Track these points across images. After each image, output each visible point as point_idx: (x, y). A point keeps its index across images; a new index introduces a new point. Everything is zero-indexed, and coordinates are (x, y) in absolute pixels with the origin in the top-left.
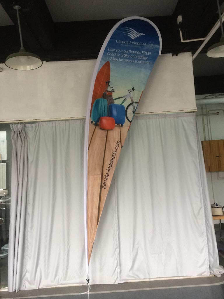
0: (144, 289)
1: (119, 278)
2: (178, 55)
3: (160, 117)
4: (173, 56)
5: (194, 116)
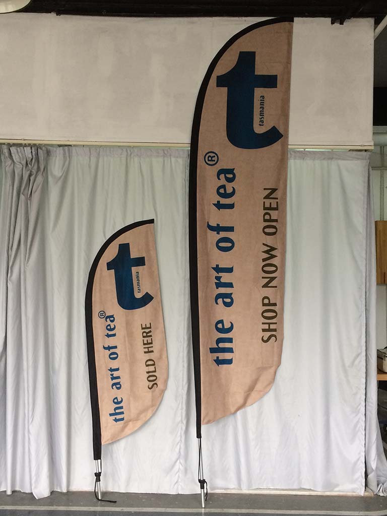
2: (344, 23)
3: (292, 156)
4: (332, 23)
5: (366, 160)
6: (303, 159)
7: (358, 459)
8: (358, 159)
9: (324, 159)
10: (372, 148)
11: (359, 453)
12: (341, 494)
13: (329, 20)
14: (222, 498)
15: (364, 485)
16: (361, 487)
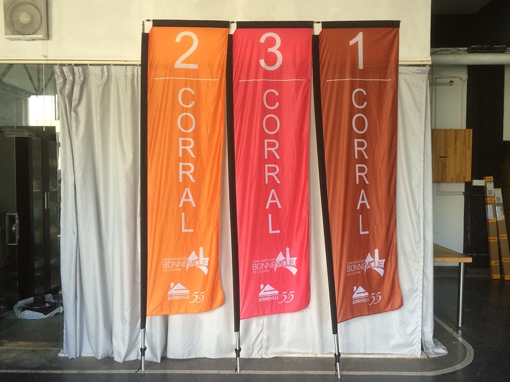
0: (305, 372)
1: (264, 350)
5: (425, 73)
7: (417, 327)
8: (418, 73)
10: (430, 63)
11: (417, 323)
12: (400, 356)
14: (300, 361)
15: (420, 349)
16: (418, 350)
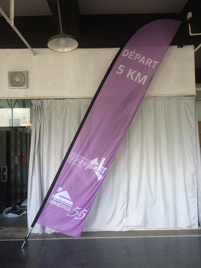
1: (125, 227)
2: (183, 48)
3: (166, 99)
4: (178, 48)
5: (194, 99)
6: (170, 100)
7: (195, 215)
9: (178, 100)
10: (196, 95)
11: (196, 213)
13: (177, 46)
14: (144, 232)
15: (198, 225)
